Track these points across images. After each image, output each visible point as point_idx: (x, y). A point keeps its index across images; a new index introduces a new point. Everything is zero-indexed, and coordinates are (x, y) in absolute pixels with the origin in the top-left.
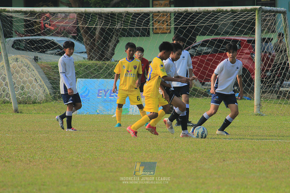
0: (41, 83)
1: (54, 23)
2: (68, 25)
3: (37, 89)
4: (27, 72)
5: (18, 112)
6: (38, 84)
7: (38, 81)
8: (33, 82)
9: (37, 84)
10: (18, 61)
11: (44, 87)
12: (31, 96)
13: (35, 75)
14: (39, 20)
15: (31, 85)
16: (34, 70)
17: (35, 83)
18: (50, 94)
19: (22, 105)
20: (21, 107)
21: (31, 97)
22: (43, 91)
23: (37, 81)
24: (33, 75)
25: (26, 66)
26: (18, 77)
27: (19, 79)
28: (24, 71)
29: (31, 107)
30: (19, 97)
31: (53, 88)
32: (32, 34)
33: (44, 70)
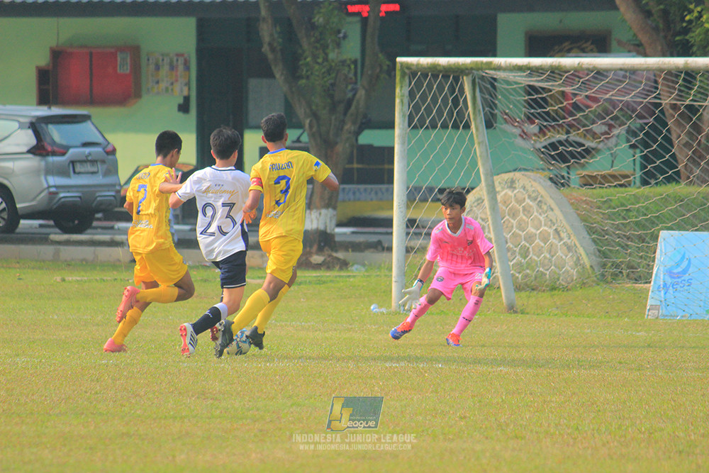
0: (569, 241)
1: (607, 96)
2: (641, 100)
3: (561, 255)
4: (536, 214)
5: (516, 312)
6: (562, 242)
7: (563, 235)
8: (552, 236)
9: (559, 242)
10: (515, 188)
11: (576, 251)
12: (546, 272)
13: (554, 221)
14: (571, 88)
15: (545, 244)
16: (552, 210)
17: (554, 241)
18: (591, 266)
19: (523, 294)
20: (522, 299)
21: (545, 275)
22: (575, 258)
23: (559, 235)
24: (551, 220)
25: (535, 199)
26: (514, 226)
27: (517, 231)
28: (529, 211)
29: (545, 299)
30: (517, 275)
31: (598, 253)
32: (554, 121)
33: (577, 209)
